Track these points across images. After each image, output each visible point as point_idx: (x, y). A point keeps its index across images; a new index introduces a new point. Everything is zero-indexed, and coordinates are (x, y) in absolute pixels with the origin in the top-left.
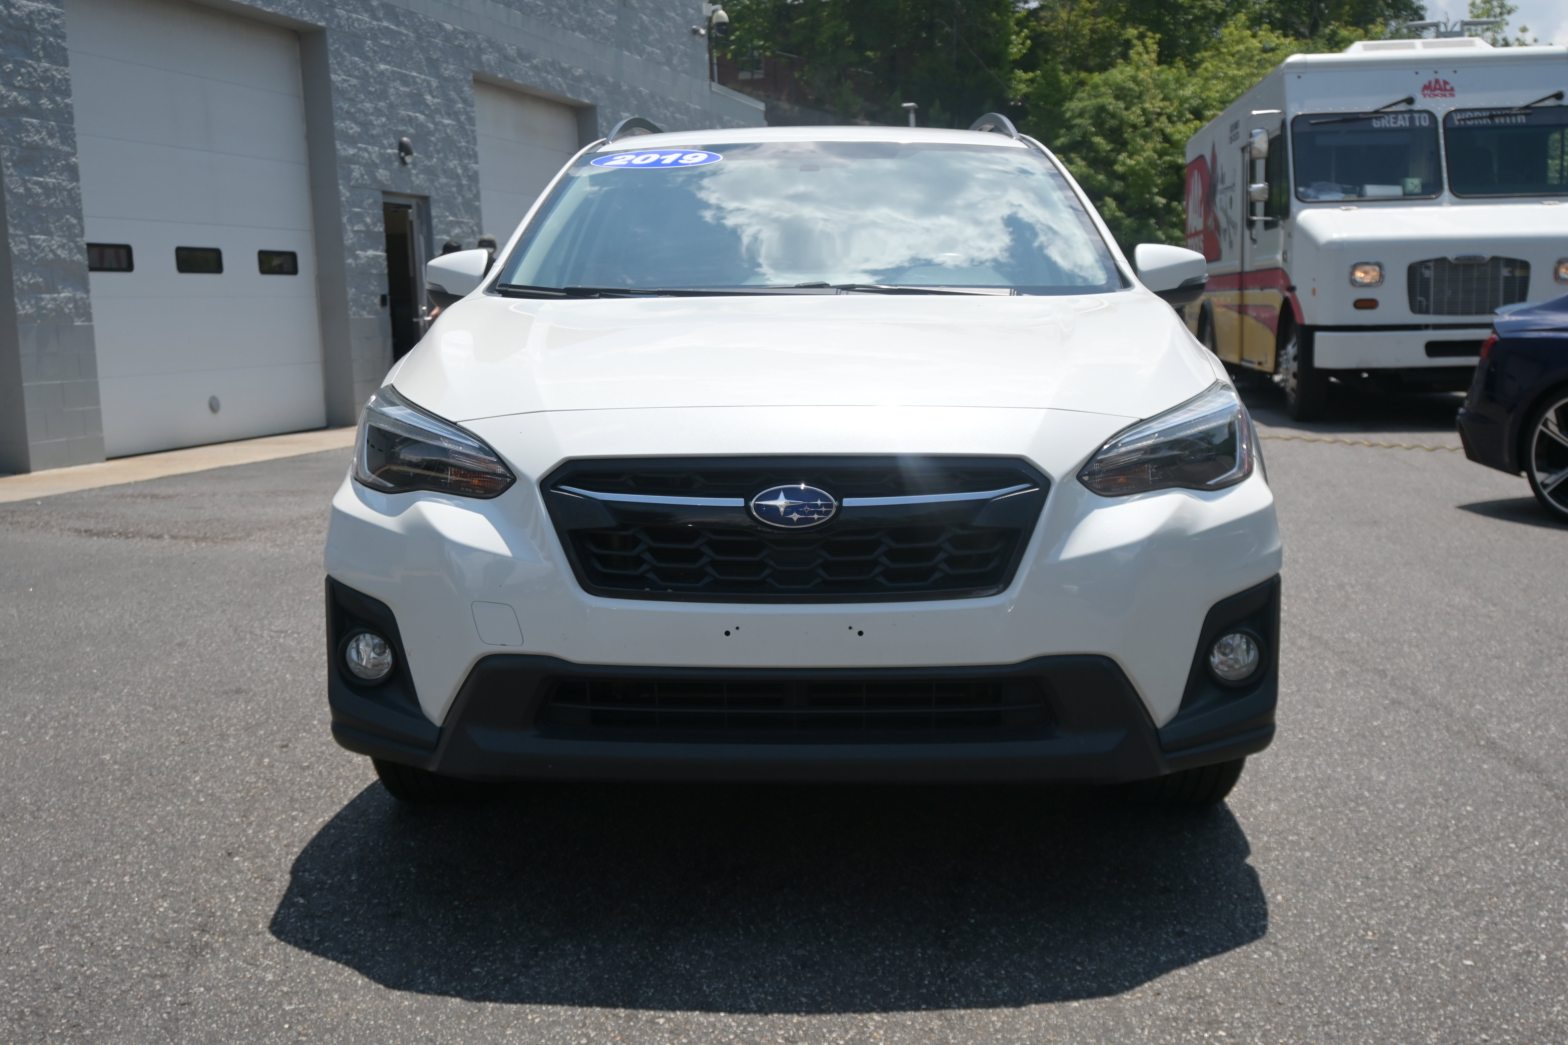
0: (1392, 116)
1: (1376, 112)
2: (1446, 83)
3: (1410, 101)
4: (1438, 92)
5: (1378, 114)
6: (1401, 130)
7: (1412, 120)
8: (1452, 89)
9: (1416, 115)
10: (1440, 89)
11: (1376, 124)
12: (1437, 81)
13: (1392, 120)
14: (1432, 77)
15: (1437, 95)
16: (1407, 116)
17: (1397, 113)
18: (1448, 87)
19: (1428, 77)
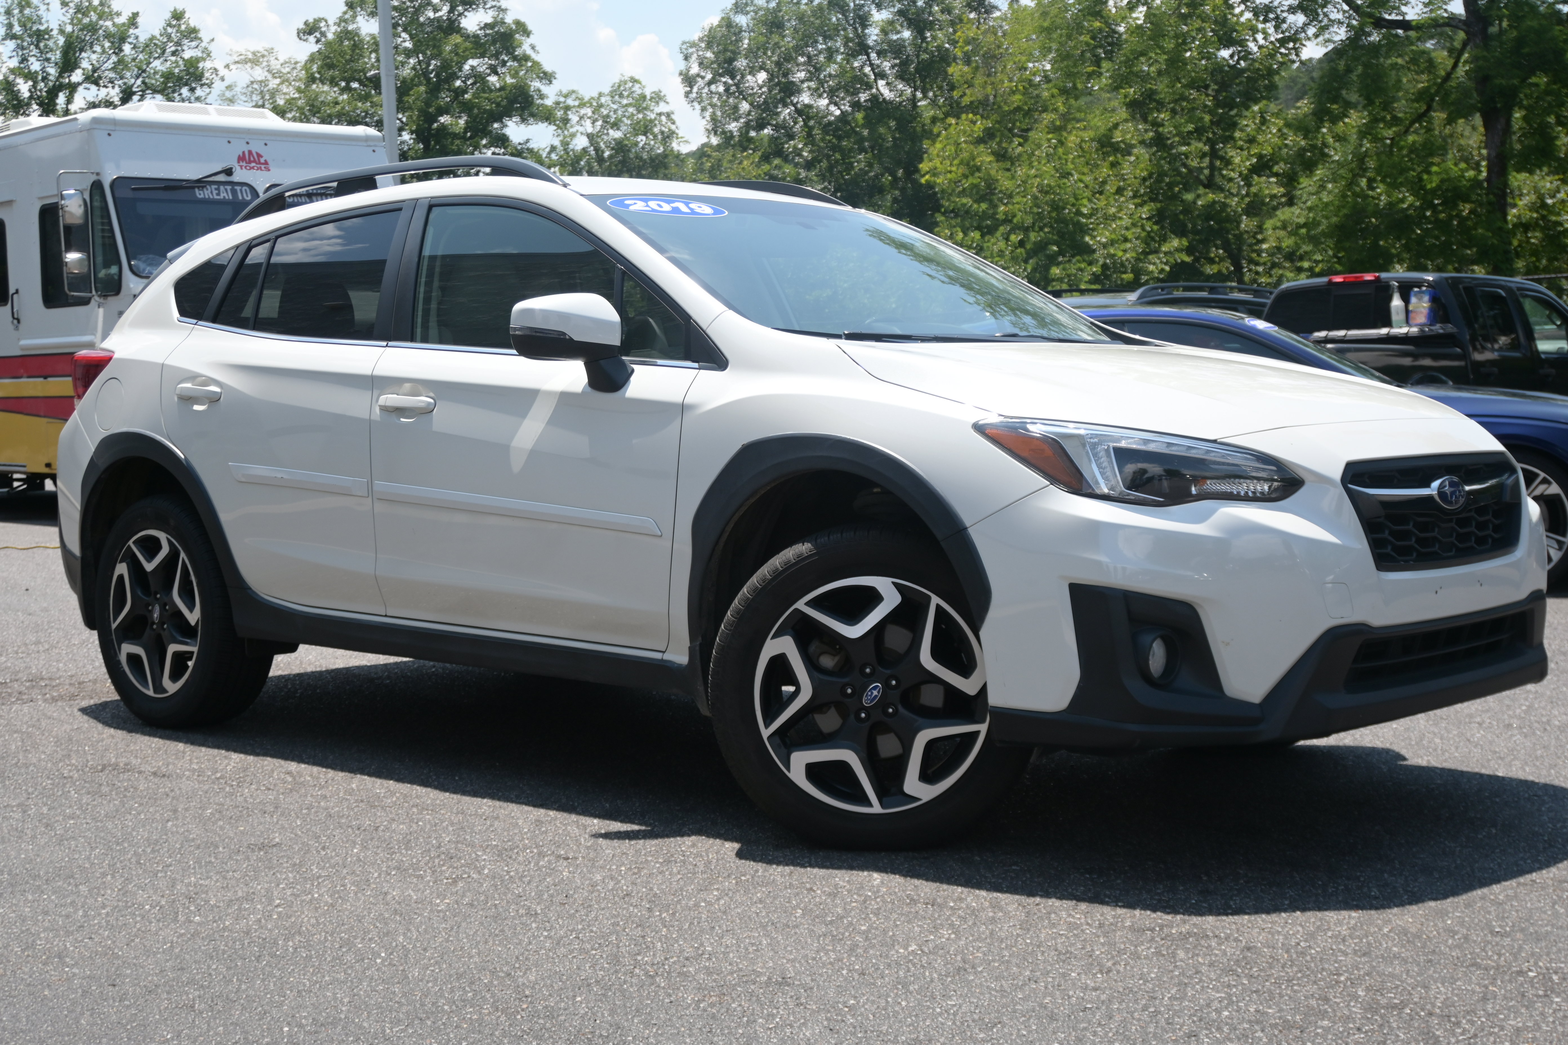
0: (214, 187)
1: (199, 181)
2: (259, 156)
3: (229, 172)
4: (253, 164)
5: (201, 183)
6: (223, 202)
7: (234, 192)
8: (266, 163)
9: (238, 188)
10: (254, 161)
11: (200, 194)
12: (250, 152)
13: (215, 192)
14: (246, 149)
15: (253, 168)
16: (229, 188)
17: (219, 183)
18: (262, 160)
19: (240, 148)
